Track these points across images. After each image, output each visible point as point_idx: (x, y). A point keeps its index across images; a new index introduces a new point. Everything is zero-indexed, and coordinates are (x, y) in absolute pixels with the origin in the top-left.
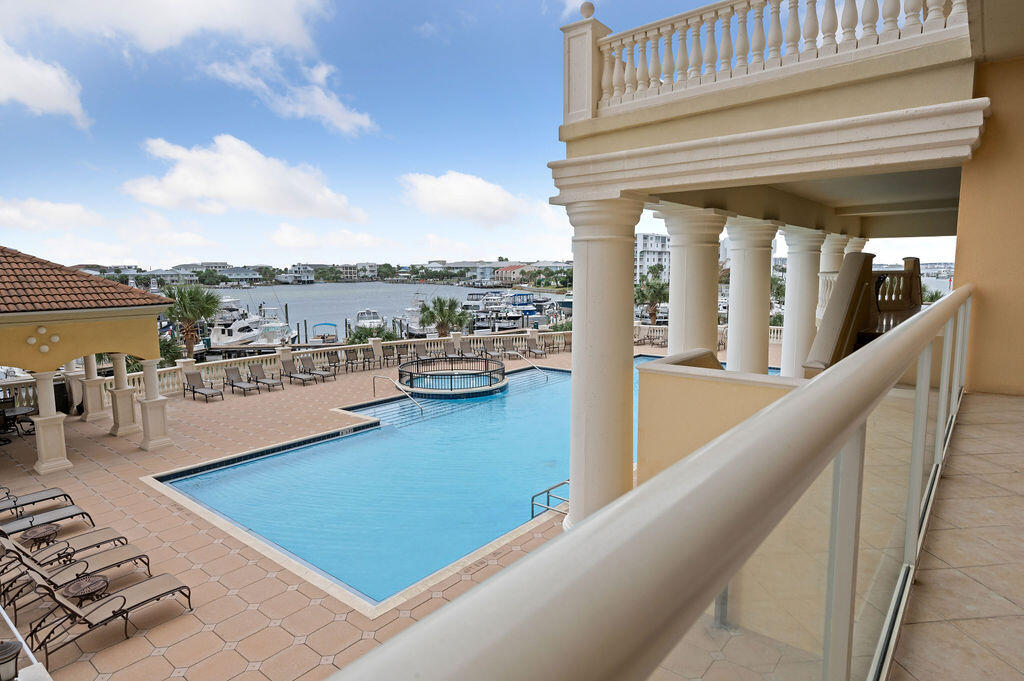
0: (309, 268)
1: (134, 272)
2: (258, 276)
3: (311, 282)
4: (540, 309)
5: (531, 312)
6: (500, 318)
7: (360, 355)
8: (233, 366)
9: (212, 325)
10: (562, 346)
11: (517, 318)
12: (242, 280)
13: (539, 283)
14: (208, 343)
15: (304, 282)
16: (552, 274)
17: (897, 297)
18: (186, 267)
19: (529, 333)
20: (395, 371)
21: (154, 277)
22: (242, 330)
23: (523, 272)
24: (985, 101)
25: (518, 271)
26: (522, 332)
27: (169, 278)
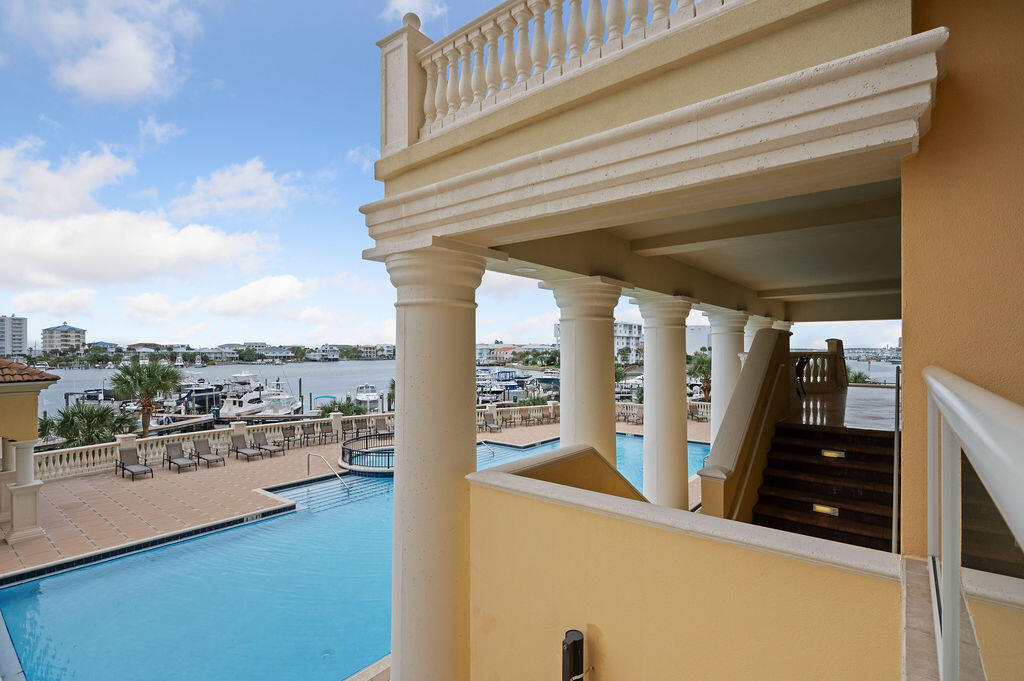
0: (335, 348)
1: (184, 350)
2: (291, 354)
3: (336, 360)
4: (521, 384)
5: (513, 387)
6: (485, 392)
7: (318, 430)
8: (176, 442)
9: (224, 397)
10: (518, 421)
11: (500, 392)
12: (276, 357)
13: (527, 362)
14: (217, 412)
15: (330, 360)
16: (539, 354)
17: (822, 378)
18: (230, 346)
19: (487, 408)
20: (340, 446)
21: (199, 354)
22: (251, 401)
23: (514, 353)
24: (940, 33)
25: (510, 352)
26: (482, 407)
27: (213, 356)
